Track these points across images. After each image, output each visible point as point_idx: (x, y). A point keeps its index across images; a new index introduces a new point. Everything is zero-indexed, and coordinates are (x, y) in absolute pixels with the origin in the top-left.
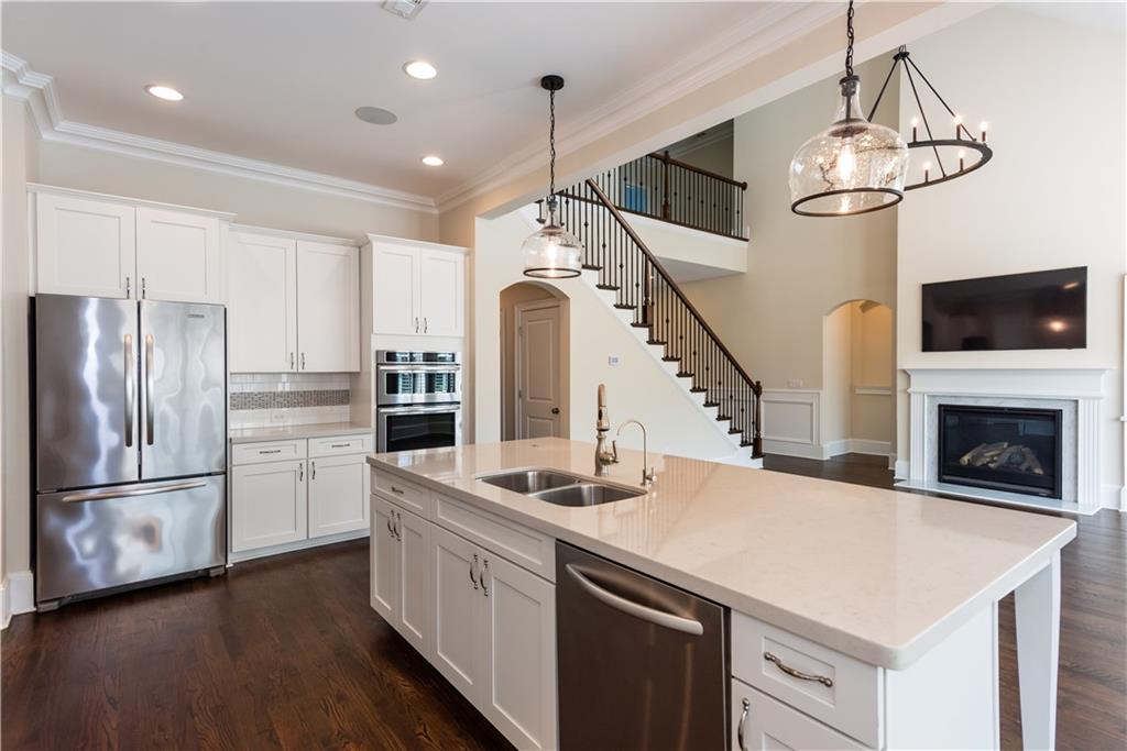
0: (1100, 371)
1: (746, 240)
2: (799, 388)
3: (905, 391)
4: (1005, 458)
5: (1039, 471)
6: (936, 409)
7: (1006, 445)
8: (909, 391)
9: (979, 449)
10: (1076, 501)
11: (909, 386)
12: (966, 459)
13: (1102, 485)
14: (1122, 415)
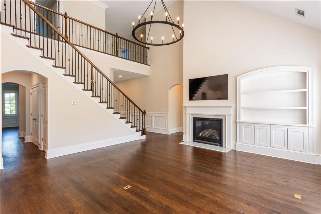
0: (231, 107)
1: (149, 65)
2: (163, 112)
3: (185, 113)
4: (210, 134)
5: (218, 138)
6: (193, 118)
7: (211, 130)
8: (186, 113)
9: (204, 131)
10: (226, 147)
11: (186, 112)
12: (200, 134)
13: (232, 142)
14: (236, 120)
